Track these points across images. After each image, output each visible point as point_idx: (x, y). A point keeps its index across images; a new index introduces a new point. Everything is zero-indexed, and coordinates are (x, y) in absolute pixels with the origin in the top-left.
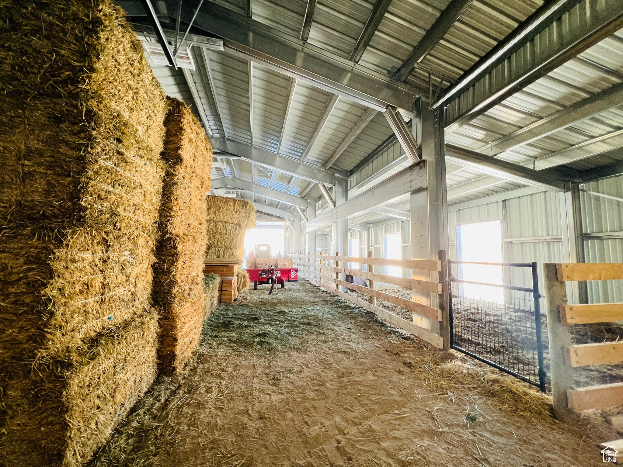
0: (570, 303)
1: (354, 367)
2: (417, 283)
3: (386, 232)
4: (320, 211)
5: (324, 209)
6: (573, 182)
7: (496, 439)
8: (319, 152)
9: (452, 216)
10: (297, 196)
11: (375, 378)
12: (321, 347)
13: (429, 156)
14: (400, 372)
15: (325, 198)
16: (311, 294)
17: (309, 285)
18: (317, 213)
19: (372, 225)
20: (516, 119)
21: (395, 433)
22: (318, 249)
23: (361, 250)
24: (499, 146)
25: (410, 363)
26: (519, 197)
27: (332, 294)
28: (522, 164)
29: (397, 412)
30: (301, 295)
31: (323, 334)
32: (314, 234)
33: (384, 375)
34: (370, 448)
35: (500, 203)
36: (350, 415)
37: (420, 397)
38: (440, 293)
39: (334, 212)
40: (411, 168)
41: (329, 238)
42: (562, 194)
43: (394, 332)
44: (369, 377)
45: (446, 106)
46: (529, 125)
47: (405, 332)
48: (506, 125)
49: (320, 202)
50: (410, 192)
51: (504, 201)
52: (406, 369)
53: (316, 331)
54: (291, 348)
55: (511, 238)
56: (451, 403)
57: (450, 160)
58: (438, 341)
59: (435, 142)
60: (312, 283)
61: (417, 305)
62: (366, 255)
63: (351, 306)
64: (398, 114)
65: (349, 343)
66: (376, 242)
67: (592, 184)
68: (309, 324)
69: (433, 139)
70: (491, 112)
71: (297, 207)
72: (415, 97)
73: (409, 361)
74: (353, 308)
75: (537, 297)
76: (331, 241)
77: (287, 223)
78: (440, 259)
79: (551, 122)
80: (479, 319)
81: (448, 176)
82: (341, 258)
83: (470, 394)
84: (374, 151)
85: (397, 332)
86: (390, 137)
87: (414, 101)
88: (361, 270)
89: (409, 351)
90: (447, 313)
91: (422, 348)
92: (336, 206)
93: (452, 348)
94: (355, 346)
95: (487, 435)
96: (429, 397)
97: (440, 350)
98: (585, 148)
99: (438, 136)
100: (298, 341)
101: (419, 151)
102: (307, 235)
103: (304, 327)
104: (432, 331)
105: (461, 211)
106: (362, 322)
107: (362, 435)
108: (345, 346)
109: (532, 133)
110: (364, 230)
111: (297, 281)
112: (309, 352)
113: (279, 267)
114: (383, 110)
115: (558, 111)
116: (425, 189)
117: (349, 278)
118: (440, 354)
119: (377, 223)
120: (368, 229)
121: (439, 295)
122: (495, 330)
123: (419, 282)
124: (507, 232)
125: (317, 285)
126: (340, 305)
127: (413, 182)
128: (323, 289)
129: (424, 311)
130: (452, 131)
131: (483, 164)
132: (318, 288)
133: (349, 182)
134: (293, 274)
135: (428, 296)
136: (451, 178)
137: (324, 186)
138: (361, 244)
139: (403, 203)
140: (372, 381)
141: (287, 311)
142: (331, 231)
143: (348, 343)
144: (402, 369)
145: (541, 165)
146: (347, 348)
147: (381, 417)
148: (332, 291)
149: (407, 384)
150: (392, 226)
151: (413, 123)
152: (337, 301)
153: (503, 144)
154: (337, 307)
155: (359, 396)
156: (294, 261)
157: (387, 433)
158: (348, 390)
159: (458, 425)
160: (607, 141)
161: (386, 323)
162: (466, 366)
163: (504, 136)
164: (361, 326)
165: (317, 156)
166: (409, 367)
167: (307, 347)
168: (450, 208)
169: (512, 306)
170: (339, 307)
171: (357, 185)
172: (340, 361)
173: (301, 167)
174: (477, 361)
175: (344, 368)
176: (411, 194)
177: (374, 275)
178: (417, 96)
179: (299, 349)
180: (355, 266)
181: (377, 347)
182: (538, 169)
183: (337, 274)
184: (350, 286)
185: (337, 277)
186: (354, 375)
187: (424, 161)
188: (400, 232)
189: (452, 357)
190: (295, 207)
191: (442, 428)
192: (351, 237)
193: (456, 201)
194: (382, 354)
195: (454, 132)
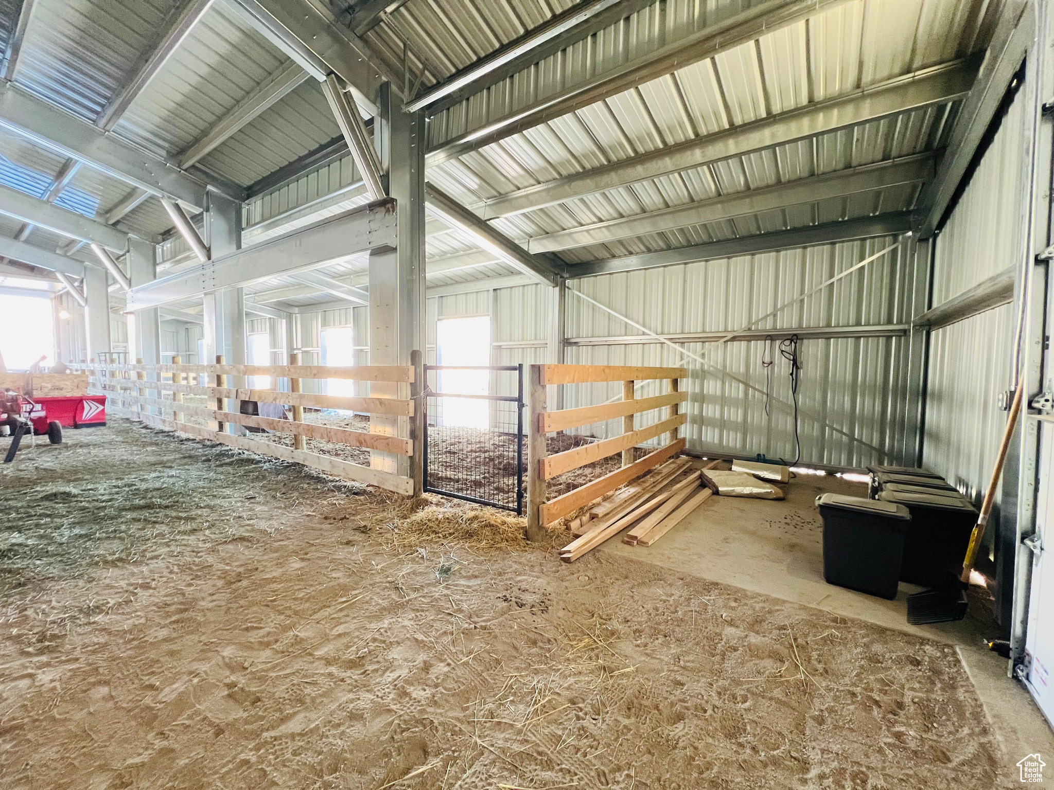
0: (548, 410)
1: (260, 558)
2: (378, 402)
3: (325, 324)
4: (167, 265)
5: (180, 261)
6: (562, 277)
7: (472, 582)
8: (158, 121)
9: (432, 307)
10: (92, 217)
11: (303, 564)
12: (184, 542)
13: (400, 193)
14: (348, 543)
15: (180, 236)
16: (149, 449)
17: (144, 431)
18: (159, 269)
19: (296, 310)
20: (514, 174)
21: (341, 629)
22: (166, 353)
23: (275, 355)
24: (494, 207)
25: (365, 526)
26: (511, 288)
27: (208, 443)
28: (517, 242)
29: (344, 599)
30: (121, 453)
31: (187, 519)
32: (153, 317)
33: (320, 555)
34: (297, 667)
35: (491, 292)
36: (254, 637)
37: (379, 567)
38: (412, 414)
39: (208, 271)
40: (372, 207)
41: (195, 331)
42: (551, 288)
43: (339, 488)
44: (293, 565)
45: (429, 118)
46: (526, 187)
47: (356, 484)
48: (503, 179)
49: (168, 245)
50: (369, 251)
51: (495, 290)
52: (359, 537)
53: (167, 516)
54: (97, 563)
55: (501, 341)
56: (421, 561)
57: (432, 210)
58: (406, 486)
59: (411, 173)
60: (151, 425)
61: (378, 438)
62: (285, 361)
63: (253, 460)
64: (348, 95)
65: (251, 522)
66: (306, 341)
67: (576, 281)
68: (148, 507)
69: (408, 169)
70: (486, 150)
71: (94, 247)
72: (380, 77)
73: (363, 524)
74: (260, 462)
75: (521, 406)
76: (202, 336)
77: (59, 286)
78: (412, 364)
79: (548, 190)
80: (460, 450)
81: (428, 238)
82: (227, 368)
83: (445, 542)
84: (301, 159)
85: (345, 487)
86: (334, 141)
87: (378, 85)
88: (275, 389)
89: (363, 510)
90: (420, 442)
91: (383, 501)
92: (213, 257)
93: (425, 491)
94: (263, 525)
95: (462, 582)
96: (393, 563)
97: (409, 497)
98: (574, 235)
99: (415, 164)
100: (116, 545)
101: (385, 181)
102: (131, 320)
103: (129, 515)
104: (399, 472)
105: (444, 299)
106: (278, 483)
107: (280, 655)
108: (242, 529)
109: (529, 200)
110: (280, 316)
111: (104, 424)
112: (152, 558)
113: (37, 394)
114: (321, 77)
115: (555, 179)
116: (394, 250)
117: (249, 407)
118: (409, 503)
119: (307, 306)
120: (289, 317)
121: (411, 418)
122: (478, 459)
123: (381, 402)
124: (497, 333)
125: (167, 429)
126: (228, 460)
127: (374, 233)
128: (184, 435)
129: (387, 445)
130: (436, 163)
131: (476, 231)
132: (168, 434)
133: (244, 211)
134: (90, 411)
135: (394, 422)
136: (433, 243)
137: (177, 207)
138: (274, 343)
139: (357, 273)
140: (299, 569)
141: (75, 491)
142: (200, 315)
143: (248, 522)
144: (351, 538)
145: (536, 248)
146: (247, 531)
147: (316, 616)
148: (207, 437)
149: (359, 557)
150: (337, 313)
151: (377, 125)
152: (221, 455)
153: (500, 205)
154: (221, 466)
155: (275, 600)
156: (91, 379)
157: (326, 635)
158: (250, 599)
159: (429, 585)
160: (591, 232)
161: (324, 476)
162: (442, 510)
163: (500, 194)
164: (276, 490)
165: (152, 127)
166: (363, 532)
167: (145, 551)
168: (430, 294)
169: (496, 430)
170: (226, 464)
171: (263, 220)
172: (231, 557)
173: (101, 142)
174: (456, 501)
175: (241, 566)
176: (372, 254)
177: (301, 397)
178: (384, 79)
179: (120, 560)
180: (260, 384)
181: (308, 516)
182: (532, 253)
183: (220, 401)
184: (252, 421)
185: (220, 408)
186: (262, 571)
187: (393, 201)
188: (351, 325)
189: (426, 503)
190: (86, 247)
191: (408, 595)
192: (252, 330)
193: (439, 283)
194: (318, 525)
195: (438, 166)
